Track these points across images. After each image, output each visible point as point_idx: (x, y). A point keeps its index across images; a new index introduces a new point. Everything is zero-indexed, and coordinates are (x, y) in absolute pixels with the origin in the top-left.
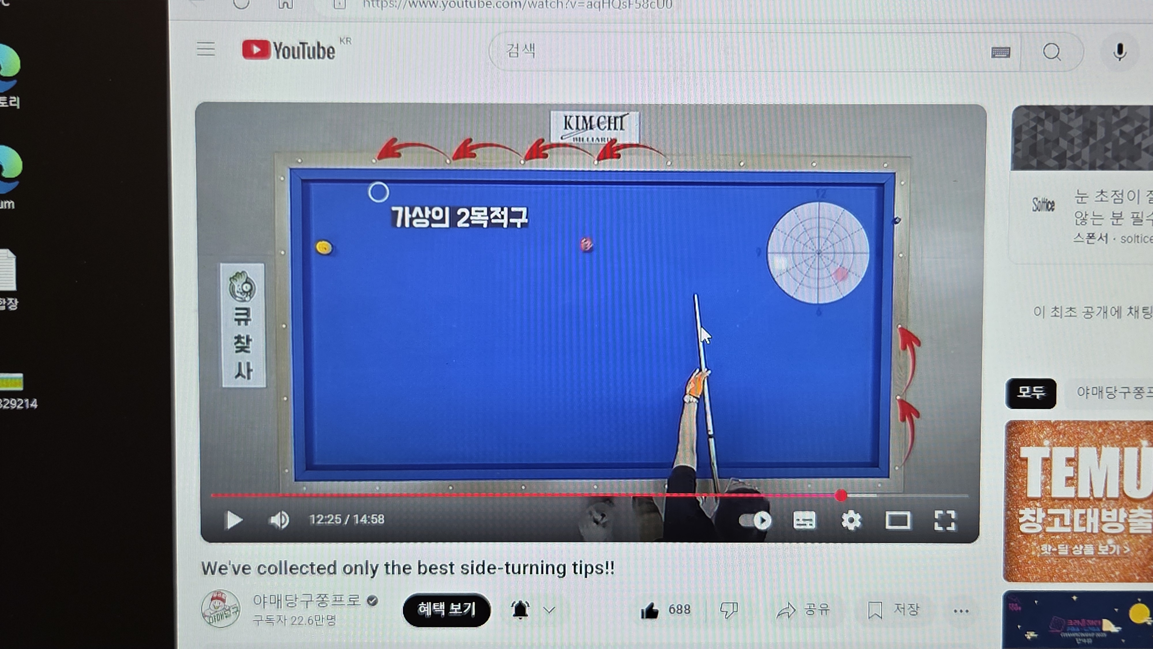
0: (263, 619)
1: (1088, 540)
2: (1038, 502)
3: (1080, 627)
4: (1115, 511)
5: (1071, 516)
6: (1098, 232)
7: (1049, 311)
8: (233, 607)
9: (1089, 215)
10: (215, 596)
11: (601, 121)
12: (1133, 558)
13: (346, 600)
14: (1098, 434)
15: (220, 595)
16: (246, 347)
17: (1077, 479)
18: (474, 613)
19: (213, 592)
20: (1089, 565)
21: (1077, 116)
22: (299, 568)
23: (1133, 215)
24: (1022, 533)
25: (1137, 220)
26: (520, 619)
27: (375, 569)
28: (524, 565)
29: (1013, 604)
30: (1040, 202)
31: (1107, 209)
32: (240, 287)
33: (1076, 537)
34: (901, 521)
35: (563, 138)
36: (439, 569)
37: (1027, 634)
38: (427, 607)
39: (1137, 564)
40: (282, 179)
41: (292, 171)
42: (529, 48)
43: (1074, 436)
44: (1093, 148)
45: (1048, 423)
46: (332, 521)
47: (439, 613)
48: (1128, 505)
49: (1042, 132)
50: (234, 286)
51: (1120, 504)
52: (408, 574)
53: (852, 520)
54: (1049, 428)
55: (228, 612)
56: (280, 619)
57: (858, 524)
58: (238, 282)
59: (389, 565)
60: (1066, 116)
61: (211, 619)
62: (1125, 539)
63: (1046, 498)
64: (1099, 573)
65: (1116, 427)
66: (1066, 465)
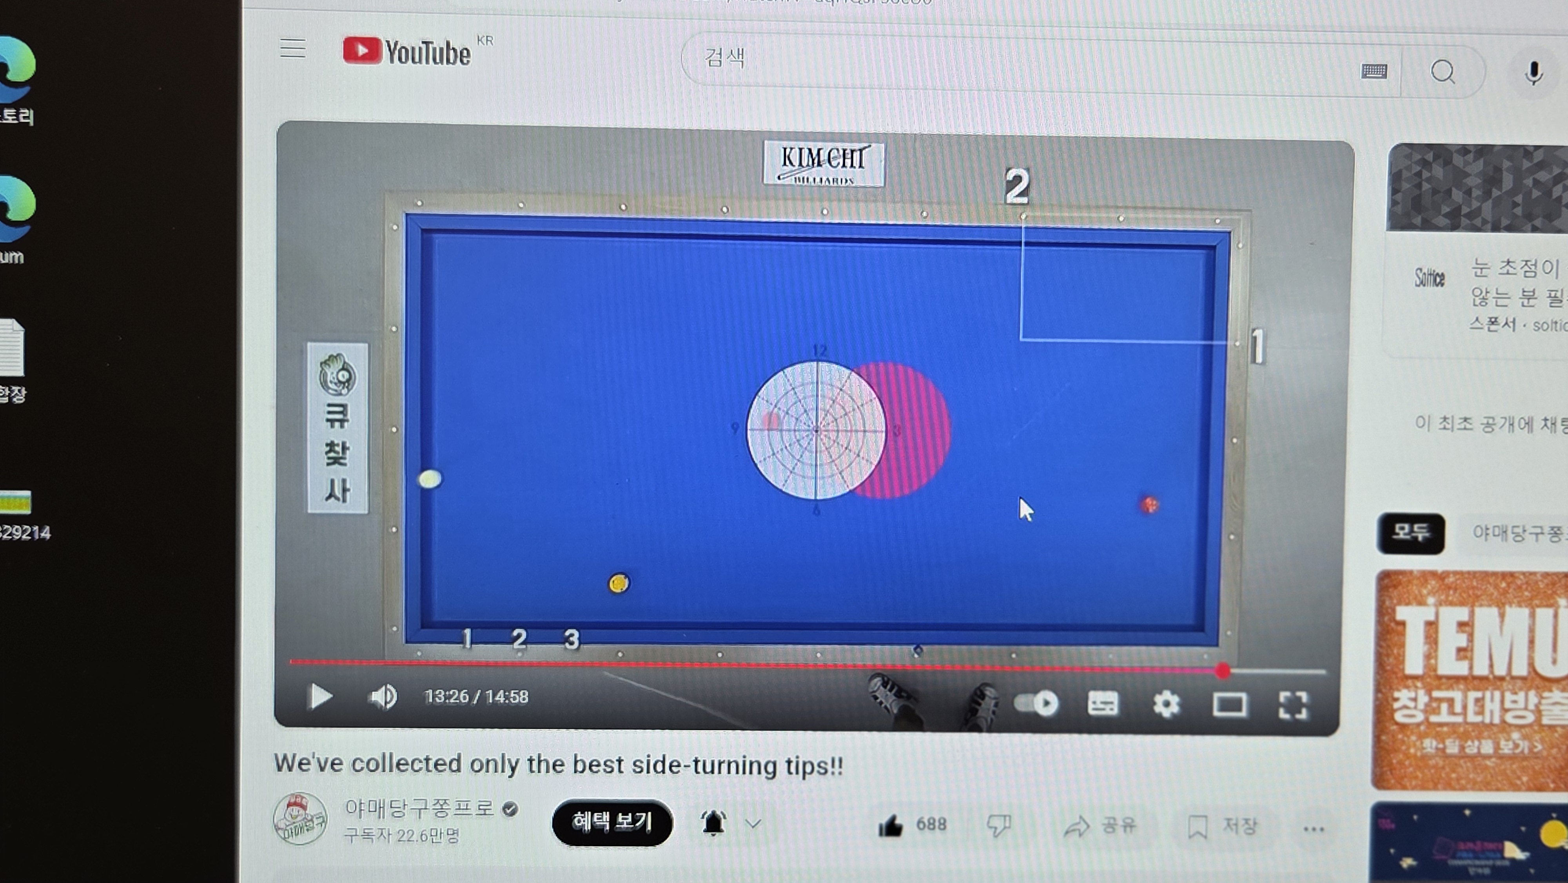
0: (358, 834)
1: (1486, 734)
2: (1418, 681)
3: (1474, 851)
4: (1521, 696)
5: (1463, 701)
6: (1502, 315)
7: (1437, 423)
8: (318, 816)
9: (1491, 292)
10: (293, 800)
11: (832, 156)
12: (1546, 758)
13: (474, 809)
14: (1501, 590)
15: (300, 799)
16: (341, 458)
17: (1472, 650)
18: (649, 828)
19: (289, 795)
20: (1486, 767)
21: (1476, 159)
22: (410, 763)
23: (1550, 294)
24: (1397, 723)
25: (1556, 300)
26: (713, 835)
27: (514, 764)
28: (719, 761)
29: (1384, 821)
30: (1425, 274)
31: (1515, 285)
32: (334, 375)
33: (1470, 729)
34: (1235, 705)
35: (781, 177)
36: (603, 766)
37: (1401, 859)
38: (586, 819)
39: (1552, 767)
40: (395, 227)
41: (409, 217)
42: (735, 53)
43: (1468, 593)
44: (1497, 202)
45: (1434, 574)
46: (456, 699)
47: (602, 828)
48: (1540, 686)
49: (1428, 180)
50: (325, 375)
51: (1528, 685)
52: (560, 772)
53: (1167, 704)
54: (1434, 580)
55: (311, 823)
56: (382, 834)
57: (1175, 709)
58: (331, 370)
59: (534, 760)
60: (1462, 158)
61: (286, 832)
62: (1535, 732)
63: (1430, 676)
64: (1500, 778)
65: (1524, 581)
66: (1458, 632)
